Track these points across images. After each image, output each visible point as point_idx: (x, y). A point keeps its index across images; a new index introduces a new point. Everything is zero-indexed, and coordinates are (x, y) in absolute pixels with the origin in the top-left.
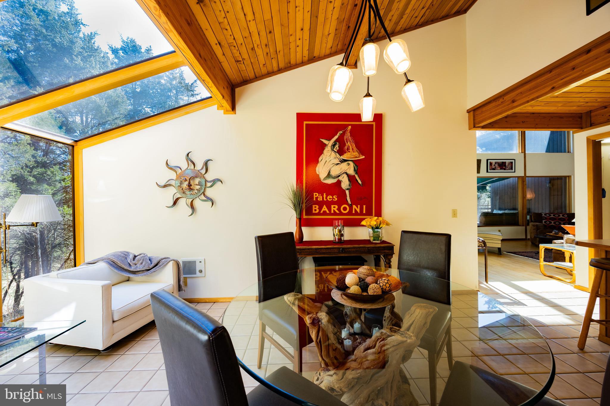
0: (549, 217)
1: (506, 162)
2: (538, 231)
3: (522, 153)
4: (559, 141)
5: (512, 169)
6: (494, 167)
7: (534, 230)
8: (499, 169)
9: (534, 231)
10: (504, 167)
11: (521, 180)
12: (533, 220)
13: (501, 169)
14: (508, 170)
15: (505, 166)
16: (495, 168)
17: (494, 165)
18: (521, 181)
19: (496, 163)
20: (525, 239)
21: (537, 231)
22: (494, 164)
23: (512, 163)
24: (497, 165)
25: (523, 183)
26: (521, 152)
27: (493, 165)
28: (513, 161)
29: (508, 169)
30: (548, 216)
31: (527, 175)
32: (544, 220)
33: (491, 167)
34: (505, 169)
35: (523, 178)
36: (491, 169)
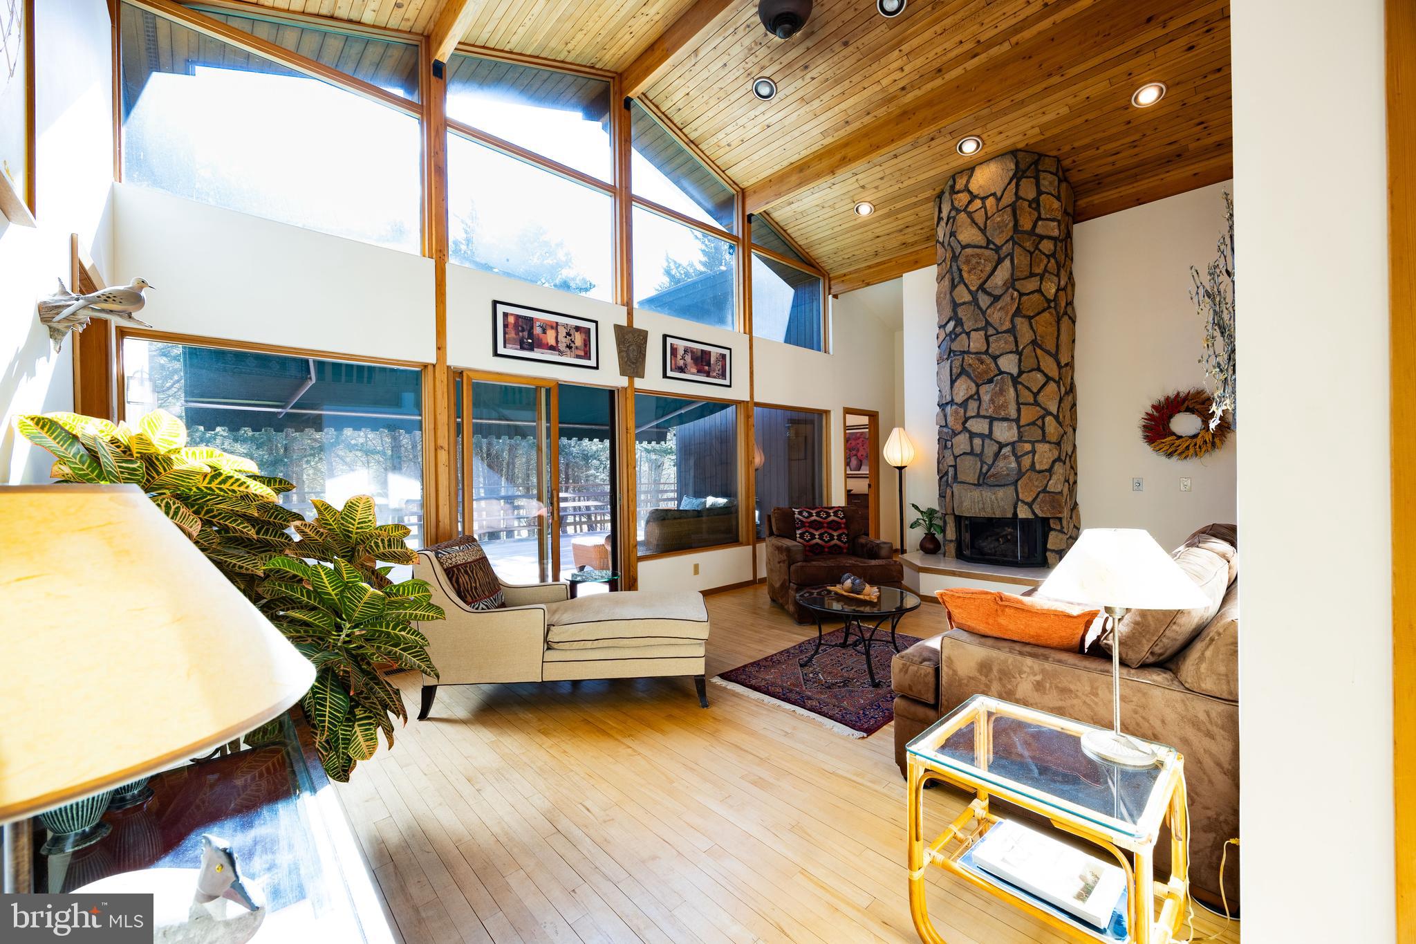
0: (809, 520)
1: (710, 352)
2: (793, 568)
3: (745, 333)
4: (807, 323)
5: (723, 376)
6: (681, 363)
7: (779, 562)
8: (695, 371)
9: (780, 567)
10: (706, 368)
11: (742, 410)
12: (774, 529)
13: (700, 371)
14: (715, 377)
15: (709, 364)
16: (686, 365)
17: (683, 358)
18: (742, 416)
19: (686, 350)
20: (754, 583)
21: (789, 568)
22: (681, 352)
23: (724, 356)
24: (688, 358)
25: (748, 421)
26: (742, 330)
27: (679, 357)
28: (727, 352)
29: (715, 374)
30: (806, 518)
31: (756, 400)
32: (799, 529)
33: (673, 362)
34: (708, 376)
35: (748, 406)
36: (673, 366)
